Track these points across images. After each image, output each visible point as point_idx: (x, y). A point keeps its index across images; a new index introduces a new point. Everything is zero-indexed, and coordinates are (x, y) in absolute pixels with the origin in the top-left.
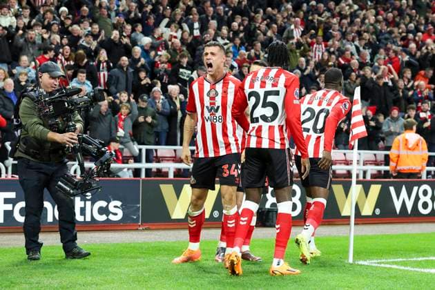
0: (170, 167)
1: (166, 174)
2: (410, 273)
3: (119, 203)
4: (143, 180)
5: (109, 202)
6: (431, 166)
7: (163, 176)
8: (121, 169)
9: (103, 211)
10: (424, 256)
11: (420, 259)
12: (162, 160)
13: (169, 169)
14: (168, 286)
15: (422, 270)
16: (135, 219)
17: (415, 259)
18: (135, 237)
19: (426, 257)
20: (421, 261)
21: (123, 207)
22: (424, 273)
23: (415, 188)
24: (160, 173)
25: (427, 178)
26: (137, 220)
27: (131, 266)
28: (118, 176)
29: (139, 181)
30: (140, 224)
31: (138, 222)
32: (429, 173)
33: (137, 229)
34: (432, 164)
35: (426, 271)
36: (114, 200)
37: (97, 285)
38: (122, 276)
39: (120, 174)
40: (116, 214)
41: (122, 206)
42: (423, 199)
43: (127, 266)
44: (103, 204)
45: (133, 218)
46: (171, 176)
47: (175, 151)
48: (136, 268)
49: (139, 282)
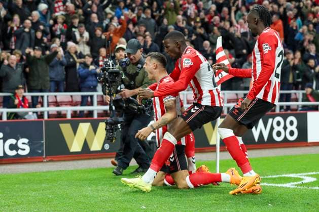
0: (68, 110)
1: (65, 116)
2: (266, 188)
3: (26, 141)
4: (46, 121)
5: (17, 139)
6: (283, 101)
7: (62, 117)
8: (27, 113)
9: (13, 147)
10: (277, 174)
11: (274, 177)
12: (61, 105)
13: (67, 111)
14: (67, 204)
15: (276, 185)
16: (40, 153)
17: (270, 177)
18: (40, 167)
19: (279, 175)
20: (275, 178)
21: (30, 144)
22: (278, 187)
23: (270, 120)
24: (59, 115)
25: (280, 111)
26: (42, 154)
27: (37, 190)
28: (25, 119)
29: (42, 122)
30: (44, 157)
31: (43, 155)
32: (281, 107)
33: (42, 162)
34: (284, 100)
35: (279, 185)
36: (22, 138)
37: (9, 206)
38: (30, 198)
39: (26, 117)
40: (24, 150)
41: (28, 142)
42: (276, 129)
43: (34, 190)
44: (13, 141)
45: (38, 152)
46: (69, 117)
47: (71, 96)
48: (41, 192)
49: (44, 202)
